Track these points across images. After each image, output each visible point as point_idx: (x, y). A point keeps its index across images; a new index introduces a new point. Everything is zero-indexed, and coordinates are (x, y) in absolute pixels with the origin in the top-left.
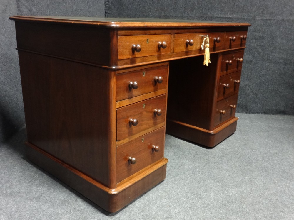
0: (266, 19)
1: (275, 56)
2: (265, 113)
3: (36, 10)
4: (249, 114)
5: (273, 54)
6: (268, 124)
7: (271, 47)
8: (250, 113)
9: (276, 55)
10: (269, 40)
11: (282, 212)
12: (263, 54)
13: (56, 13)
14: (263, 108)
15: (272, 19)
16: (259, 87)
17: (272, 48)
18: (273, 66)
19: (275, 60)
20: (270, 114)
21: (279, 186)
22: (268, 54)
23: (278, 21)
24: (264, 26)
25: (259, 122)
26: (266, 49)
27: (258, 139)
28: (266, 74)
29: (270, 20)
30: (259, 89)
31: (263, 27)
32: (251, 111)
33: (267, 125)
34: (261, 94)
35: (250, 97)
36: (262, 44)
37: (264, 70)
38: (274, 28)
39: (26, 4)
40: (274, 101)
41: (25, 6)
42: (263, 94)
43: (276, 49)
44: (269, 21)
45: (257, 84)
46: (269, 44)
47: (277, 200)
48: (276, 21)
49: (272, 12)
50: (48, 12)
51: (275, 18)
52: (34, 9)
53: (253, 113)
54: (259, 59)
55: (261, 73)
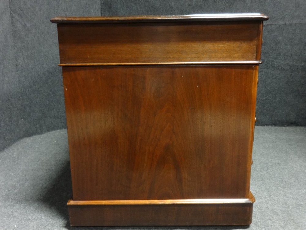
0: (267, 25)
1: (280, 62)
2: (275, 125)
3: (31, 25)
4: (257, 127)
5: (278, 61)
6: (276, 135)
7: (275, 53)
9: (281, 62)
10: (272, 46)
11: (270, 219)
12: (267, 62)
13: (51, 28)
14: (272, 119)
15: (273, 24)
16: (266, 97)
17: (276, 54)
18: (279, 74)
19: (280, 67)
20: (281, 126)
21: (273, 195)
22: (272, 61)
23: (280, 25)
24: (265, 32)
25: (266, 134)
26: (269, 55)
27: (261, 150)
28: (271, 83)
29: (271, 25)
30: (266, 99)
31: (264, 33)
32: (259, 123)
33: (275, 136)
34: (269, 105)
37: (269, 78)
38: (276, 33)
39: (20, 20)
40: (283, 111)
41: (19, 22)
42: (271, 104)
43: (280, 55)
44: (269, 27)
45: (263, 94)
46: (272, 50)
47: (267, 208)
48: (278, 26)
49: (273, 17)
50: (43, 27)
51: (276, 23)
52: (28, 25)
53: (261, 125)
54: (263, 67)
55: (267, 81)
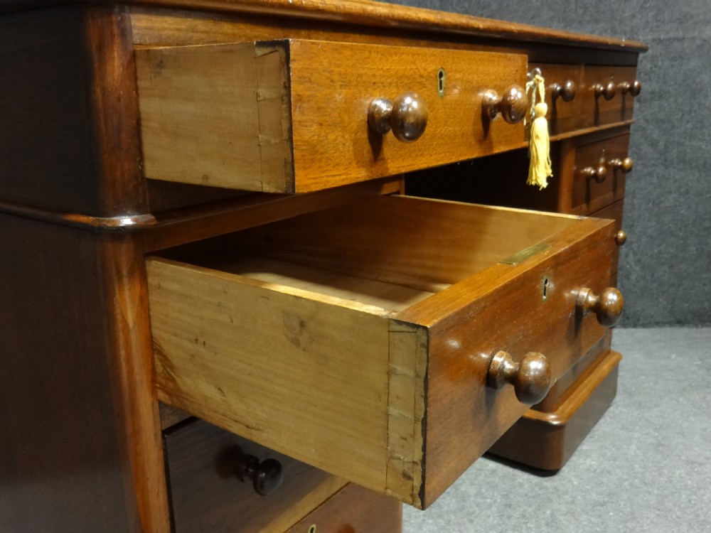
0: (669, 39)
1: (700, 148)
2: (680, 323)
4: (633, 330)
5: (696, 143)
6: (701, 359)
7: (688, 122)
8: (635, 326)
9: (703, 147)
10: (680, 100)
12: (665, 146)
14: (673, 307)
15: (686, 36)
16: (659, 245)
17: (690, 125)
18: (698, 180)
19: (702, 162)
20: (697, 326)
22: (680, 144)
23: (705, 40)
24: (662, 61)
25: (673, 356)
26: (673, 127)
28: (676, 206)
29: (681, 40)
30: (660, 252)
31: (660, 63)
32: (638, 320)
33: (699, 363)
34: (666, 268)
35: (633, 277)
36: (661, 116)
37: (670, 192)
38: (692, 64)
40: (705, 285)
42: (671, 267)
43: (702, 127)
44: (676, 44)
45: (652, 237)
46: (680, 114)
48: (698, 42)
49: (684, 17)
51: (696, 34)
53: (644, 326)
54: (653, 162)
55: (661, 202)
